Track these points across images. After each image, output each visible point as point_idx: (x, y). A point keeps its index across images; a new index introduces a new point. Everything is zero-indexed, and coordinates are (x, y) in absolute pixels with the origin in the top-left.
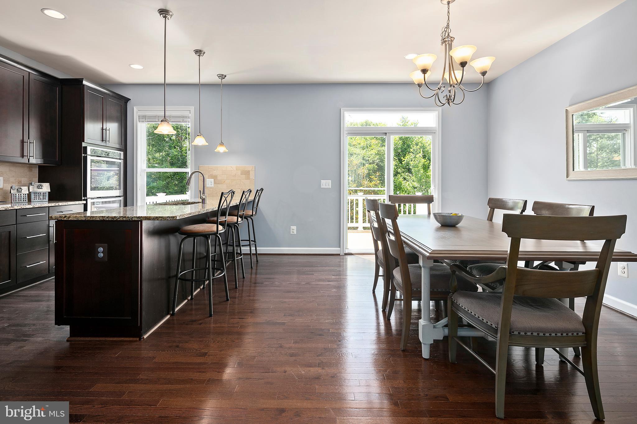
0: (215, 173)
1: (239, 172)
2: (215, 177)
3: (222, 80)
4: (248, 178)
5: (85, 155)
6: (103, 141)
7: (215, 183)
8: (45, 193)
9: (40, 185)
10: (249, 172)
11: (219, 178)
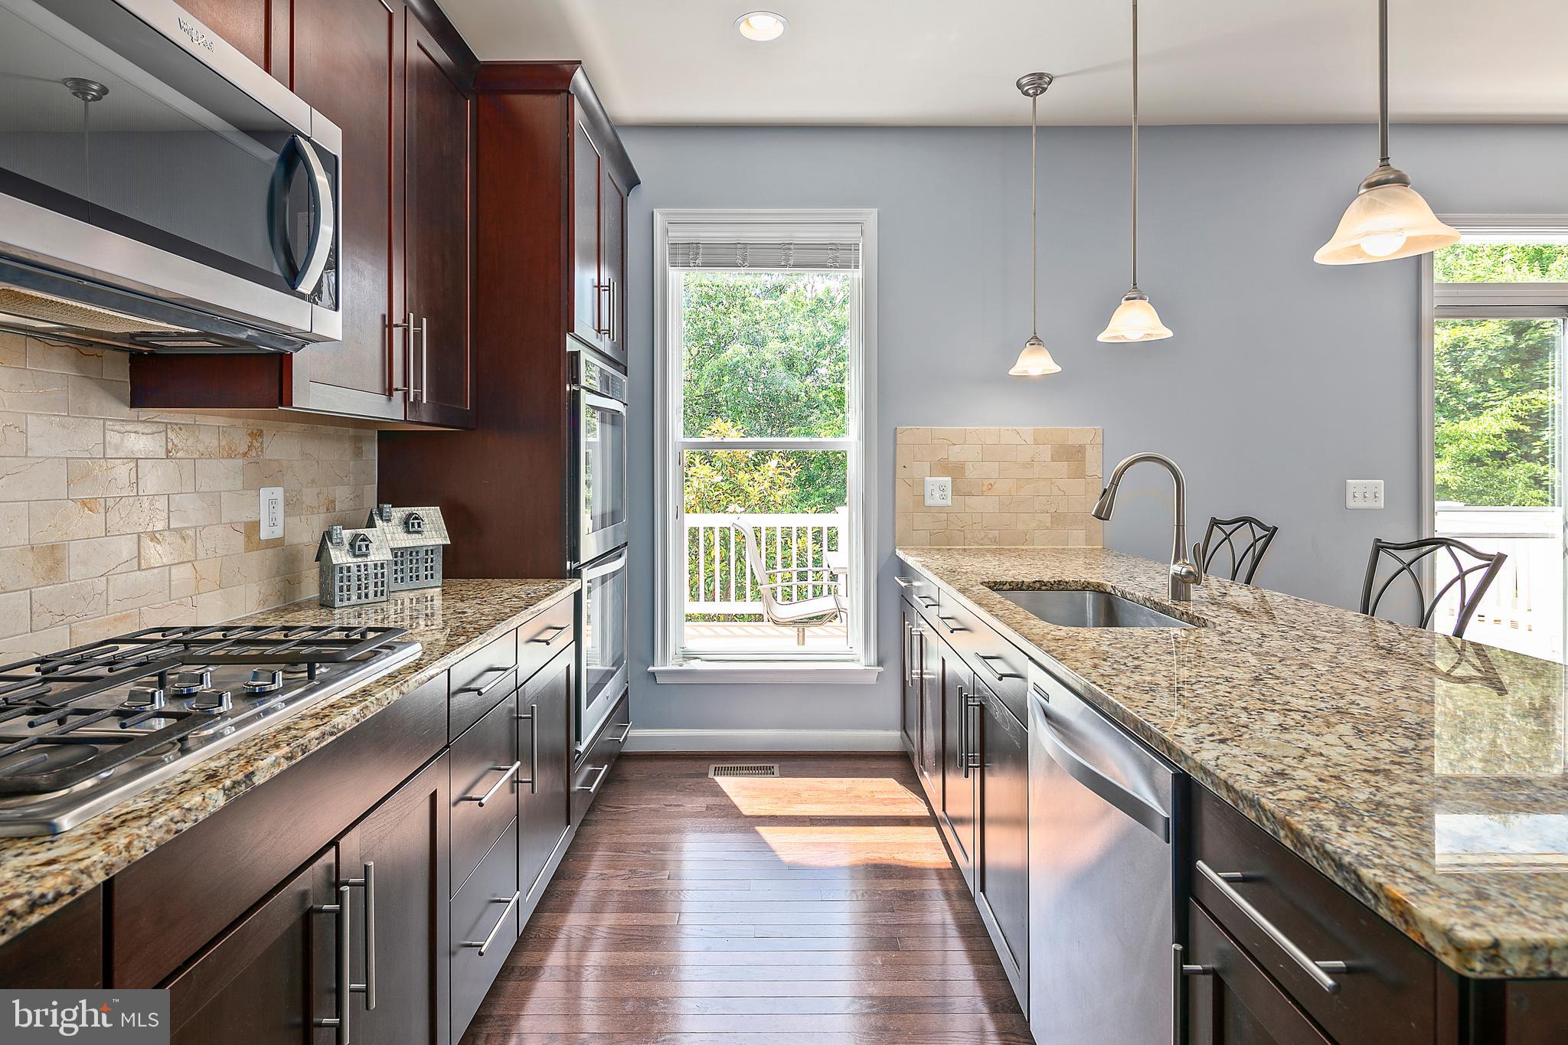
0: (956, 454)
1: (1046, 453)
2: (955, 470)
3: (1035, 100)
4: (1079, 473)
5: (574, 388)
6: (599, 331)
7: (956, 491)
8: (432, 551)
9: (416, 518)
10: (1081, 449)
11: (971, 473)
